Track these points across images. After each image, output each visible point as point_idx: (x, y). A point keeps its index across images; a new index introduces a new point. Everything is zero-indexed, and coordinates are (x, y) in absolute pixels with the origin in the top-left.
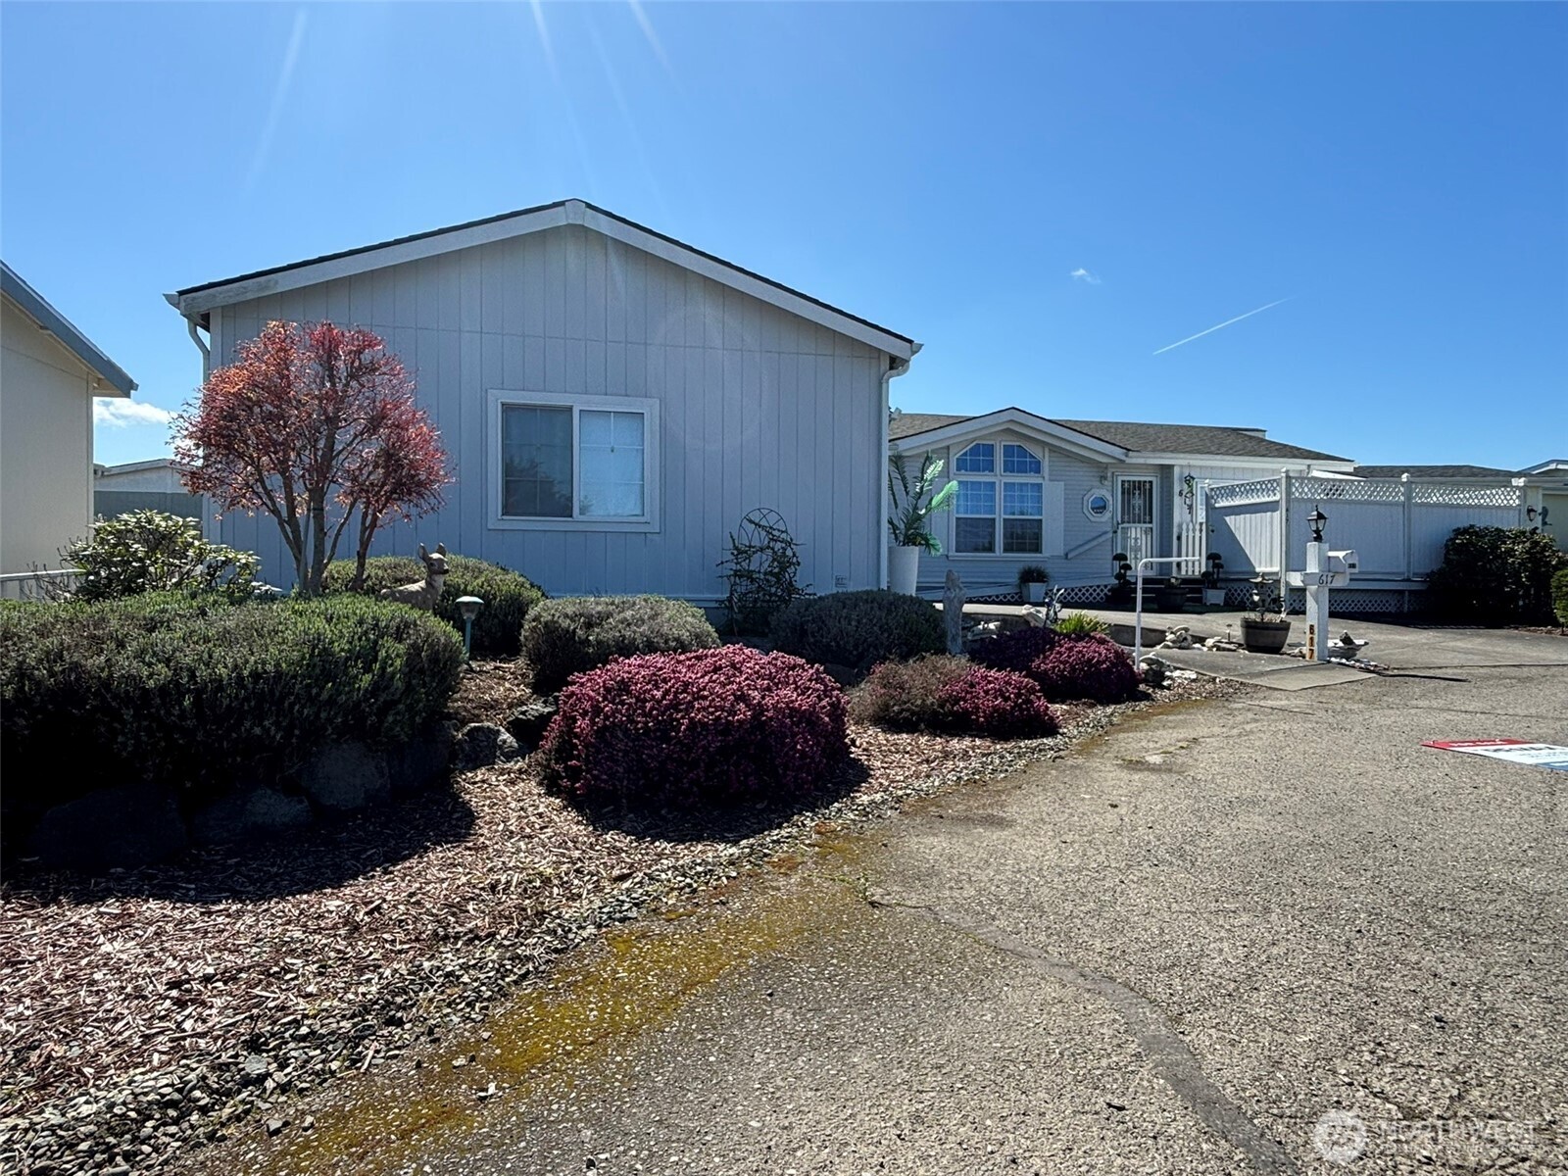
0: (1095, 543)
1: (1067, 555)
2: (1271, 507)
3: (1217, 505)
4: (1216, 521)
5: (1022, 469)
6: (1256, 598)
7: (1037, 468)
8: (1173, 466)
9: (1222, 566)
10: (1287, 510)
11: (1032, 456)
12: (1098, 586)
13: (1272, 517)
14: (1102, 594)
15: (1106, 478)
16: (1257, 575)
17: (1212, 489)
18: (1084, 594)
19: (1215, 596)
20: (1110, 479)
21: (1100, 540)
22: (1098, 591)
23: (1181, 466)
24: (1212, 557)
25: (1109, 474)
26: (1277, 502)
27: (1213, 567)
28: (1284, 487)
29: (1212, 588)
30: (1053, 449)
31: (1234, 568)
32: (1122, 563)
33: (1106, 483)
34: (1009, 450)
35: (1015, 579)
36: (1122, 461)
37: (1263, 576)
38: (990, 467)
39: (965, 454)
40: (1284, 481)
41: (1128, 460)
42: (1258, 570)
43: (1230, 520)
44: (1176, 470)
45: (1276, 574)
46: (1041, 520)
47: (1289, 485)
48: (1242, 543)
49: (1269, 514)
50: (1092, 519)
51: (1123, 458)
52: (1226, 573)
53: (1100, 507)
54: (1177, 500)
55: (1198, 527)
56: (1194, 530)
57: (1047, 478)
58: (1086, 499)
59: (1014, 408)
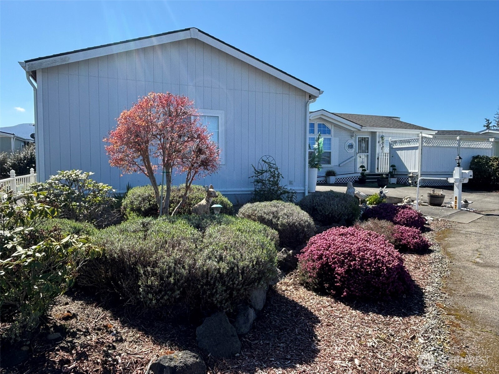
0: (349, 160)
1: (339, 165)
2: (416, 148)
3: (394, 147)
4: (393, 153)
5: (324, 133)
6: (410, 182)
7: (329, 132)
8: (376, 132)
9: (396, 170)
10: (421, 150)
11: (328, 128)
12: (352, 177)
13: (415, 152)
14: (353, 180)
15: (353, 136)
16: (410, 173)
17: (392, 141)
19: (393, 180)
20: (354, 137)
21: (351, 159)
23: (379, 132)
24: (393, 166)
25: (354, 135)
26: (418, 147)
27: (392, 170)
28: (420, 142)
29: (392, 177)
30: (336, 125)
31: (400, 170)
32: (363, 169)
33: (353, 138)
34: (319, 125)
35: (324, 175)
36: (359, 130)
37: (412, 173)
38: (313, 132)
40: (420, 139)
41: (362, 130)
42: (409, 171)
43: (399, 152)
44: (378, 134)
45: (417, 173)
46: (331, 152)
47: (422, 141)
48: (403, 161)
49: (414, 150)
50: (348, 151)
51: (360, 129)
52: (397, 172)
53: (351, 146)
54: (377, 144)
55: (384, 155)
56: (385, 156)
57: (333, 136)
58: (346, 144)
59: (323, 110)
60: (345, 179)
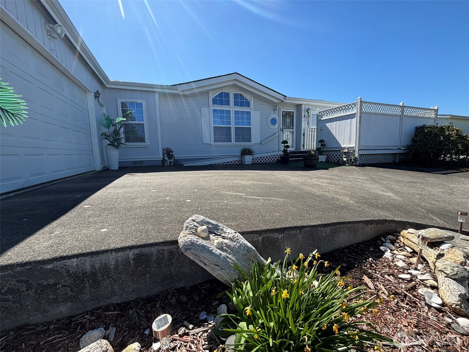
0: (272, 137)
1: (261, 142)
2: (352, 116)
3: (322, 119)
4: (321, 125)
5: (242, 105)
6: (345, 159)
7: (248, 104)
8: (302, 105)
9: (325, 145)
10: (360, 117)
11: (246, 99)
12: (274, 156)
13: (351, 121)
14: (276, 159)
15: (276, 110)
16: (345, 148)
17: (320, 112)
18: (268, 159)
19: (322, 158)
20: (278, 110)
21: (274, 136)
22: (274, 157)
23: (305, 105)
24: (321, 142)
25: (278, 108)
26: (355, 114)
27: (321, 146)
28: (359, 106)
29: (321, 155)
30: (256, 96)
31: (330, 145)
32: (286, 144)
33: (276, 112)
34: (236, 95)
35: (239, 154)
36: (282, 101)
37: (348, 149)
38: (228, 103)
39: (216, 97)
40: (359, 103)
41: (286, 101)
42: (343, 146)
43: (328, 125)
44: (303, 106)
45: (353, 148)
46: (251, 128)
47: (361, 105)
48: (334, 135)
49: (349, 120)
50: (271, 127)
51: (284, 100)
52: (326, 148)
53: (274, 121)
54: (303, 119)
55: (311, 130)
56: (312, 132)
57: (253, 109)
58: (268, 118)
59: (236, 73)
60: (265, 158)
